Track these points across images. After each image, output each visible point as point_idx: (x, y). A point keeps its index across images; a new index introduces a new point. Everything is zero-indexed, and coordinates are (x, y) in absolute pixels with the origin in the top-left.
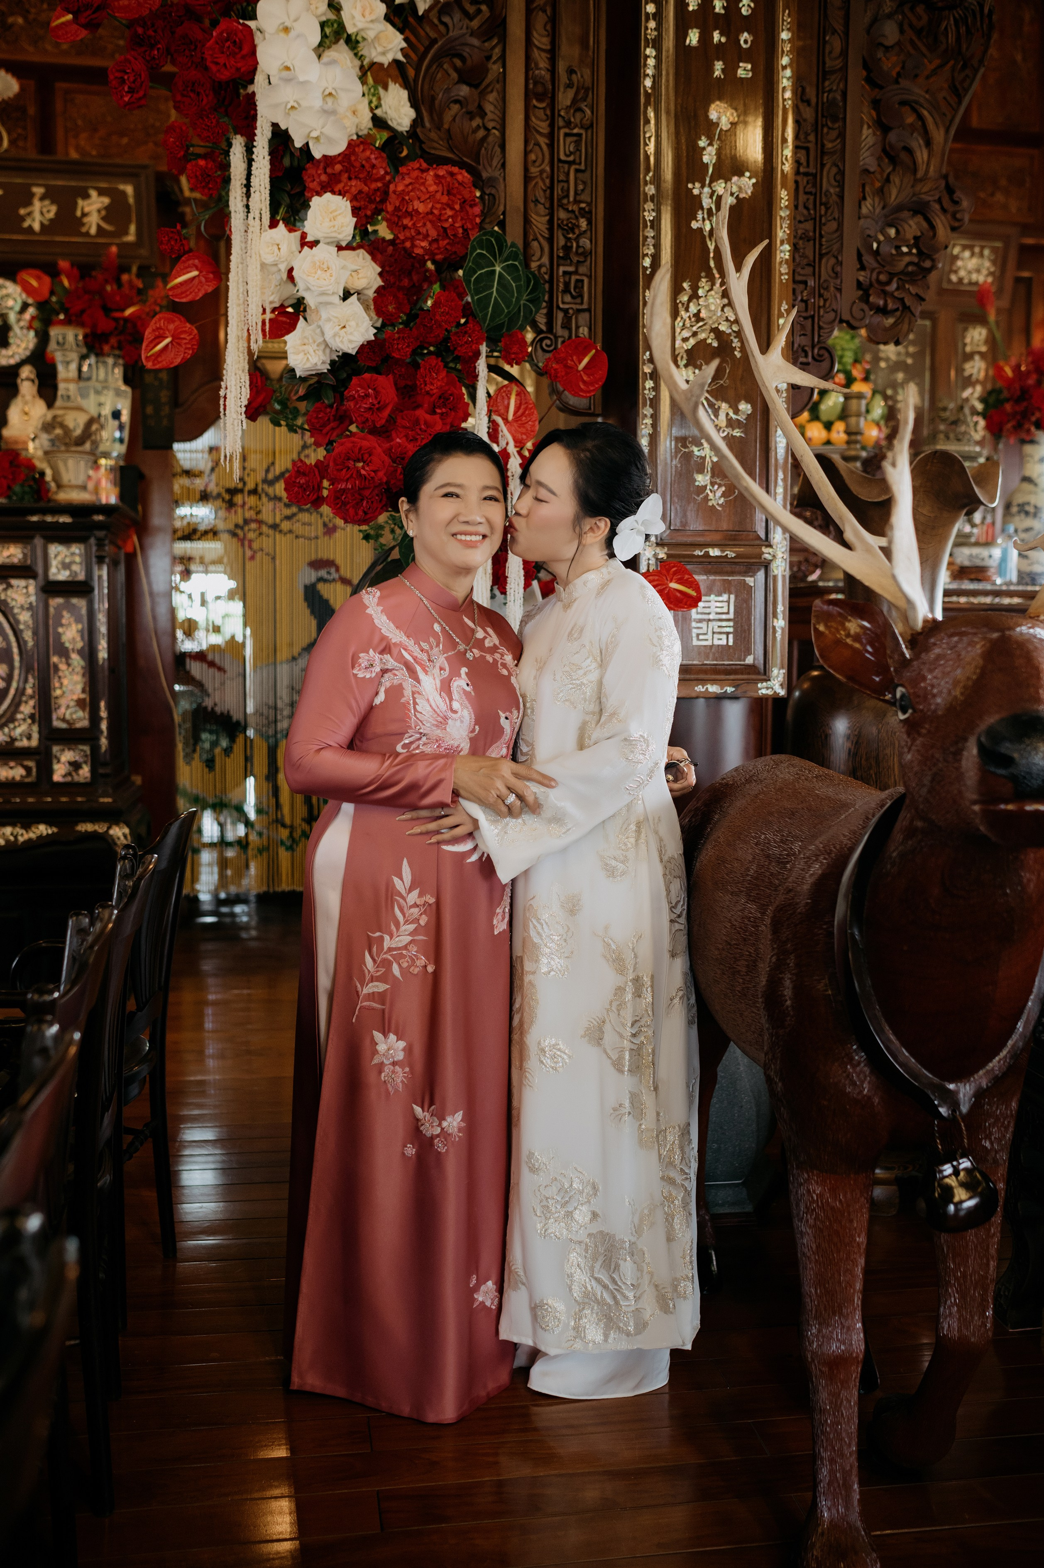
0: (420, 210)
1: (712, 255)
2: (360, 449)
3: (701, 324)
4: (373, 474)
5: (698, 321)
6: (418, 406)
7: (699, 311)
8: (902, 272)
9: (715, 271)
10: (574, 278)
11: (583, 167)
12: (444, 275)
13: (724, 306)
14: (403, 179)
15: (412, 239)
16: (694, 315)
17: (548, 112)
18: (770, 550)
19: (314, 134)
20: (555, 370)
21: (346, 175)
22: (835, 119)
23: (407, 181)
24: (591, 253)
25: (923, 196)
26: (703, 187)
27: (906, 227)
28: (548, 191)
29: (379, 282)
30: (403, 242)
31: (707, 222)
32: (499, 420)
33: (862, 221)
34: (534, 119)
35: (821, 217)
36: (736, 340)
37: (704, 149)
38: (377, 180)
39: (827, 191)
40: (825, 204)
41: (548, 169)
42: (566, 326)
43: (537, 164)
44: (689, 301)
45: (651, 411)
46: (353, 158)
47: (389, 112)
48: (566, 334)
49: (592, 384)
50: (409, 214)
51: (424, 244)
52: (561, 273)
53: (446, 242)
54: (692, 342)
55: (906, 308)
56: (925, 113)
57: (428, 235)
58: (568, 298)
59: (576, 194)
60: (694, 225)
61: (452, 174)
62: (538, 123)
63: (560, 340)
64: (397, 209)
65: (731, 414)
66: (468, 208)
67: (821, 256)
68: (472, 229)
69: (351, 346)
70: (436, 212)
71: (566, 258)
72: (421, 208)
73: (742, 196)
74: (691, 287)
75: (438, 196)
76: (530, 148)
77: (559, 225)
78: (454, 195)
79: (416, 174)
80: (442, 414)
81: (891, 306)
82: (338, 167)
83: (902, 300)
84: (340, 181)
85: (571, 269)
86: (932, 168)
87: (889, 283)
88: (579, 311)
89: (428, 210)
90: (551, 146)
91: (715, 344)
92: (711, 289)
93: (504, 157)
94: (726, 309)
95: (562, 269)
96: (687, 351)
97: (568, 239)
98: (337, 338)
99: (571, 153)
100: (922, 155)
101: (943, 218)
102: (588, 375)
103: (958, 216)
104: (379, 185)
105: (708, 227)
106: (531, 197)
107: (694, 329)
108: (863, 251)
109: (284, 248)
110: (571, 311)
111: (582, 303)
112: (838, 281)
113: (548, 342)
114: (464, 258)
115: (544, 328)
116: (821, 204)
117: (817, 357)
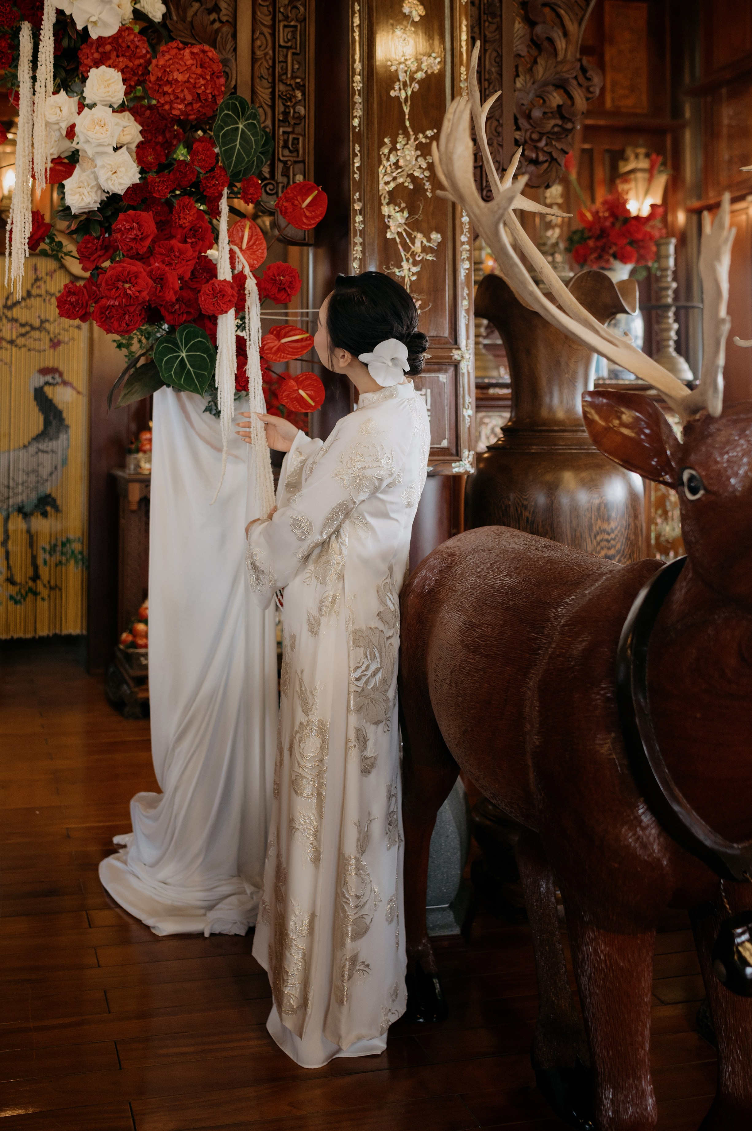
0: (179, 79)
1: (407, 117)
2: (129, 272)
3: (400, 170)
4: (137, 294)
5: (397, 169)
6: (172, 237)
7: (398, 161)
8: (549, 132)
9: (410, 130)
10: (291, 137)
11: (298, 51)
12: (187, 135)
13: (417, 157)
14: (164, 55)
15: (171, 102)
16: (394, 164)
17: (271, 9)
18: (459, 352)
19: (93, 19)
20: (285, 207)
21: (115, 53)
22: (493, 15)
23: (167, 57)
24: (305, 117)
25: (564, 74)
26: (399, 64)
27: (551, 97)
28: (271, 70)
29: (140, 138)
30: (163, 105)
31: (403, 92)
32: (236, 249)
33: (517, 93)
34: (259, 14)
35: (485, 90)
36: (427, 184)
38: (140, 58)
39: (490, 70)
40: (488, 80)
41: (271, 52)
42: (285, 173)
43: (262, 48)
44: (390, 152)
45: (361, 240)
46: (120, 40)
47: (146, 6)
48: (285, 180)
49: (313, 218)
50: (169, 83)
51: (181, 106)
52: (281, 133)
53: (199, 105)
54: (392, 185)
55: (553, 160)
56: (562, 12)
57: (185, 99)
58: (286, 152)
59: (293, 71)
60: (393, 93)
61: (204, 52)
62: (263, 17)
63: (280, 185)
64: (159, 79)
65: (425, 242)
66: (215, 78)
68: (219, 95)
69: (121, 188)
70: (192, 80)
71: (285, 120)
72: (180, 78)
73: (429, 71)
74: (391, 141)
75: (194, 68)
76: (255, 36)
77: (279, 96)
78: (206, 68)
79: (174, 52)
80: (192, 243)
81: (541, 158)
82: (108, 48)
83: (550, 154)
84: (110, 58)
85: (289, 129)
86: (569, 53)
87: (540, 140)
88: (296, 162)
89: (186, 79)
90: (273, 35)
91: (411, 187)
92: (407, 144)
93: (236, 43)
94: (419, 159)
95: (282, 130)
96: (389, 193)
97: (287, 107)
98: (109, 182)
99: (289, 40)
100: (561, 44)
101: (579, 90)
102: (311, 212)
103: (591, 89)
104: (142, 61)
105: (403, 95)
106: (257, 74)
107: (394, 174)
108: (518, 116)
109: (65, 110)
110: (289, 163)
111: (298, 156)
112: (500, 139)
113: (271, 187)
114: (213, 118)
115: (267, 176)
116: (485, 80)
117: (485, 198)
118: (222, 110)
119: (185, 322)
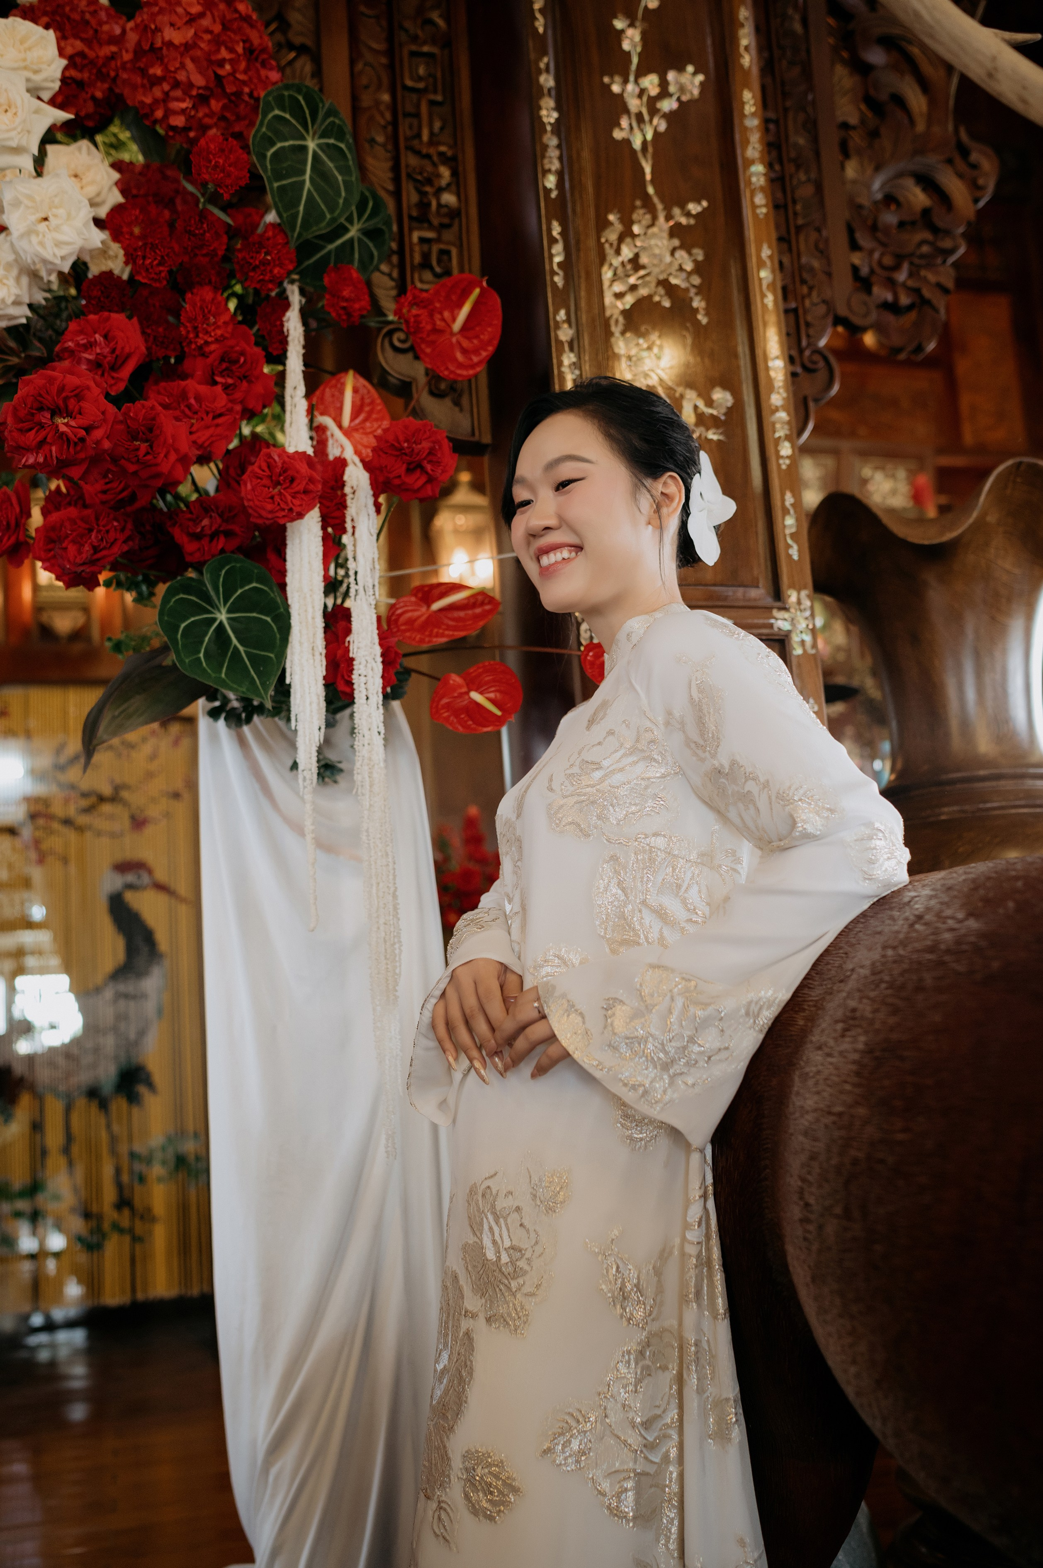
0: (175, 42)
1: (648, 178)
3: (642, 273)
5: (636, 270)
7: (637, 256)
8: (914, 254)
9: (656, 200)
10: (435, 248)
11: (439, 98)
13: (674, 250)
15: (166, 99)
16: (630, 261)
17: (384, 22)
18: (786, 615)
23: (154, 10)
26: (626, 81)
29: (117, 197)
31: (637, 132)
32: (328, 421)
34: (362, 31)
36: (697, 299)
37: (622, 31)
41: (388, 98)
43: (371, 91)
44: (621, 239)
49: (476, 352)
51: (186, 105)
52: (415, 240)
53: (222, 102)
54: (629, 300)
59: (432, 133)
60: (618, 135)
62: (369, 36)
65: (701, 404)
66: (257, 63)
67: (799, 229)
69: (58, 255)
71: (423, 218)
72: (177, 38)
73: (684, 98)
74: (622, 220)
76: (358, 71)
77: (408, 175)
78: (233, 32)
85: (430, 235)
87: (897, 268)
89: (188, 39)
90: (390, 67)
91: (667, 304)
92: (652, 225)
94: (678, 254)
95: (416, 236)
96: (625, 313)
99: (421, 78)
102: (469, 339)
105: (638, 139)
106: (364, 138)
108: (854, 226)
113: (402, 336)
117: (809, 365)
118: (269, 108)
119: (222, 551)
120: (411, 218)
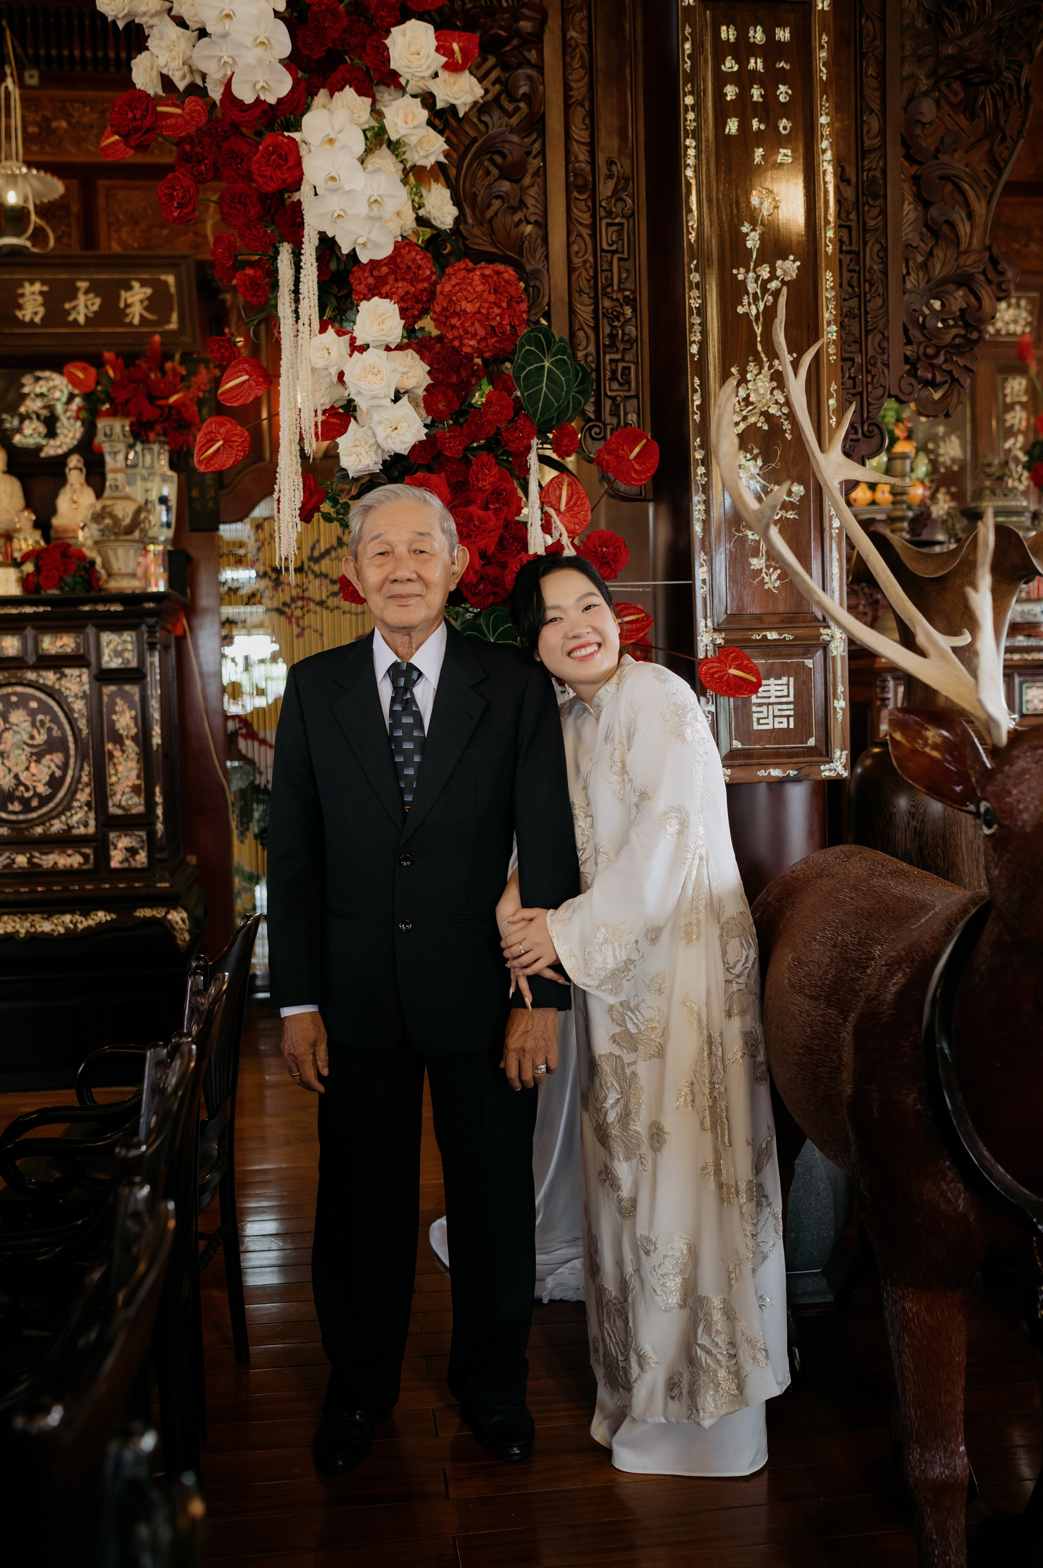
0: (468, 310)
1: (759, 339)
3: (750, 408)
5: (747, 406)
6: (471, 502)
7: (748, 395)
8: (950, 345)
9: (763, 355)
10: (620, 365)
11: (625, 256)
12: (490, 368)
13: (773, 389)
14: (450, 279)
15: (460, 338)
16: (744, 400)
17: (590, 204)
18: (828, 631)
19: (361, 240)
20: (607, 461)
21: (393, 277)
22: (876, 197)
23: (454, 281)
24: (637, 340)
25: (966, 269)
26: (747, 272)
27: (952, 300)
28: (592, 281)
29: (428, 381)
30: (452, 341)
31: (753, 307)
32: (552, 512)
33: (907, 295)
34: (575, 211)
35: (865, 293)
36: (786, 423)
37: (747, 234)
38: (423, 281)
39: (871, 267)
40: (869, 281)
41: (591, 259)
42: (615, 413)
43: (580, 255)
45: (704, 497)
46: (399, 260)
47: (432, 211)
48: (615, 421)
49: (643, 472)
50: (456, 314)
51: (473, 343)
52: (607, 361)
53: (494, 340)
54: (742, 426)
55: (954, 380)
56: (966, 186)
57: (476, 334)
58: (615, 386)
59: (620, 282)
60: (740, 310)
61: (498, 273)
62: (580, 214)
63: (609, 428)
64: (444, 309)
66: (514, 304)
67: (867, 332)
68: (520, 325)
69: (403, 447)
70: (483, 311)
71: (612, 345)
72: (469, 307)
73: (787, 279)
74: (739, 371)
75: (485, 295)
76: (572, 240)
77: (604, 314)
78: (501, 294)
79: (462, 274)
80: (495, 509)
81: (939, 379)
82: (385, 270)
83: (950, 373)
84: (386, 283)
85: (618, 356)
86: (975, 241)
87: (936, 356)
88: (627, 398)
89: (476, 310)
90: (593, 236)
91: (766, 427)
92: (760, 373)
93: (547, 249)
94: (776, 392)
95: (608, 357)
97: (614, 327)
98: (389, 440)
99: (614, 242)
100: (964, 228)
101: (989, 290)
102: (640, 465)
103: (1004, 286)
104: (426, 285)
105: (754, 312)
106: (575, 287)
107: (744, 413)
108: (909, 326)
109: (334, 352)
110: (619, 399)
111: (629, 390)
112: (885, 357)
113: (597, 430)
114: (513, 354)
115: (592, 416)
116: (865, 281)
117: (869, 433)
118: (522, 346)
119: (492, 604)
120: (604, 345)
